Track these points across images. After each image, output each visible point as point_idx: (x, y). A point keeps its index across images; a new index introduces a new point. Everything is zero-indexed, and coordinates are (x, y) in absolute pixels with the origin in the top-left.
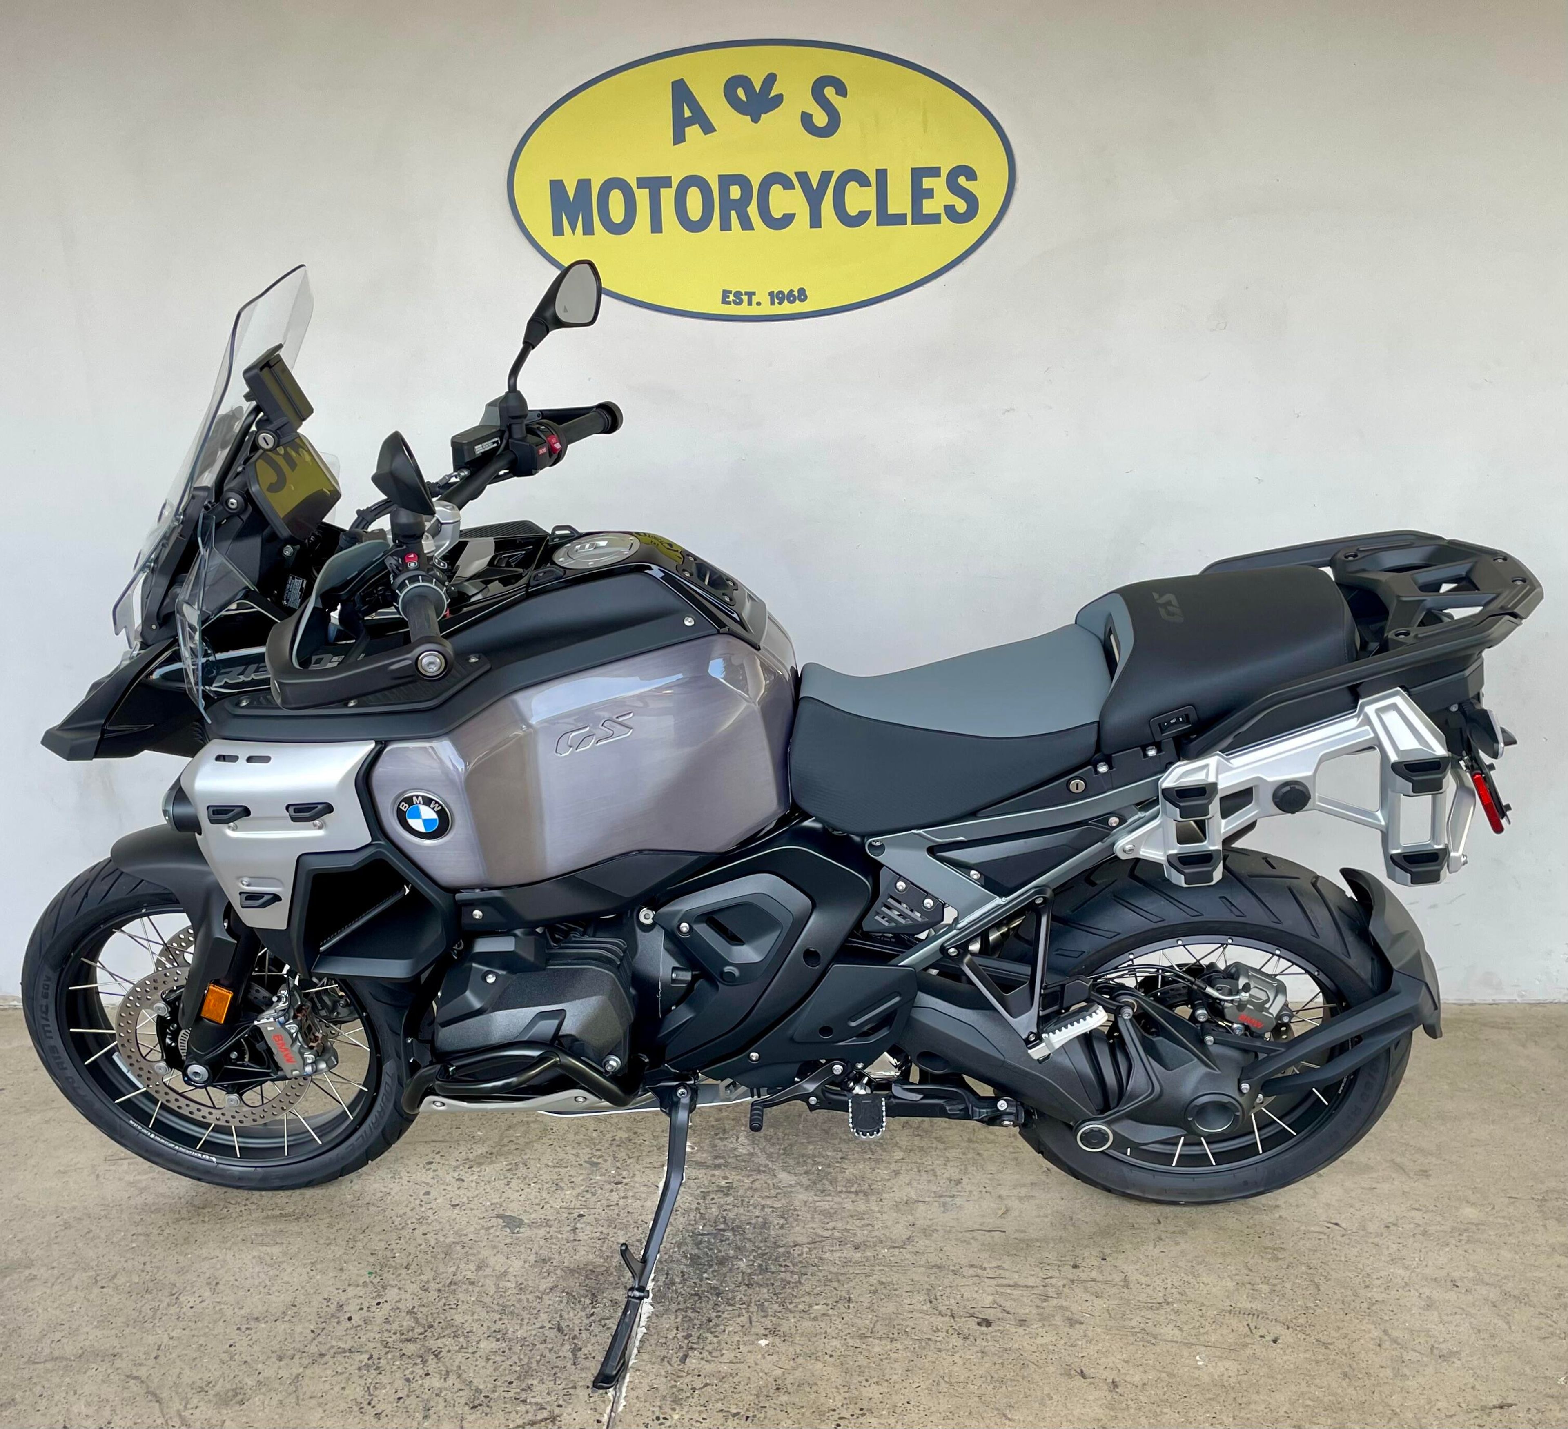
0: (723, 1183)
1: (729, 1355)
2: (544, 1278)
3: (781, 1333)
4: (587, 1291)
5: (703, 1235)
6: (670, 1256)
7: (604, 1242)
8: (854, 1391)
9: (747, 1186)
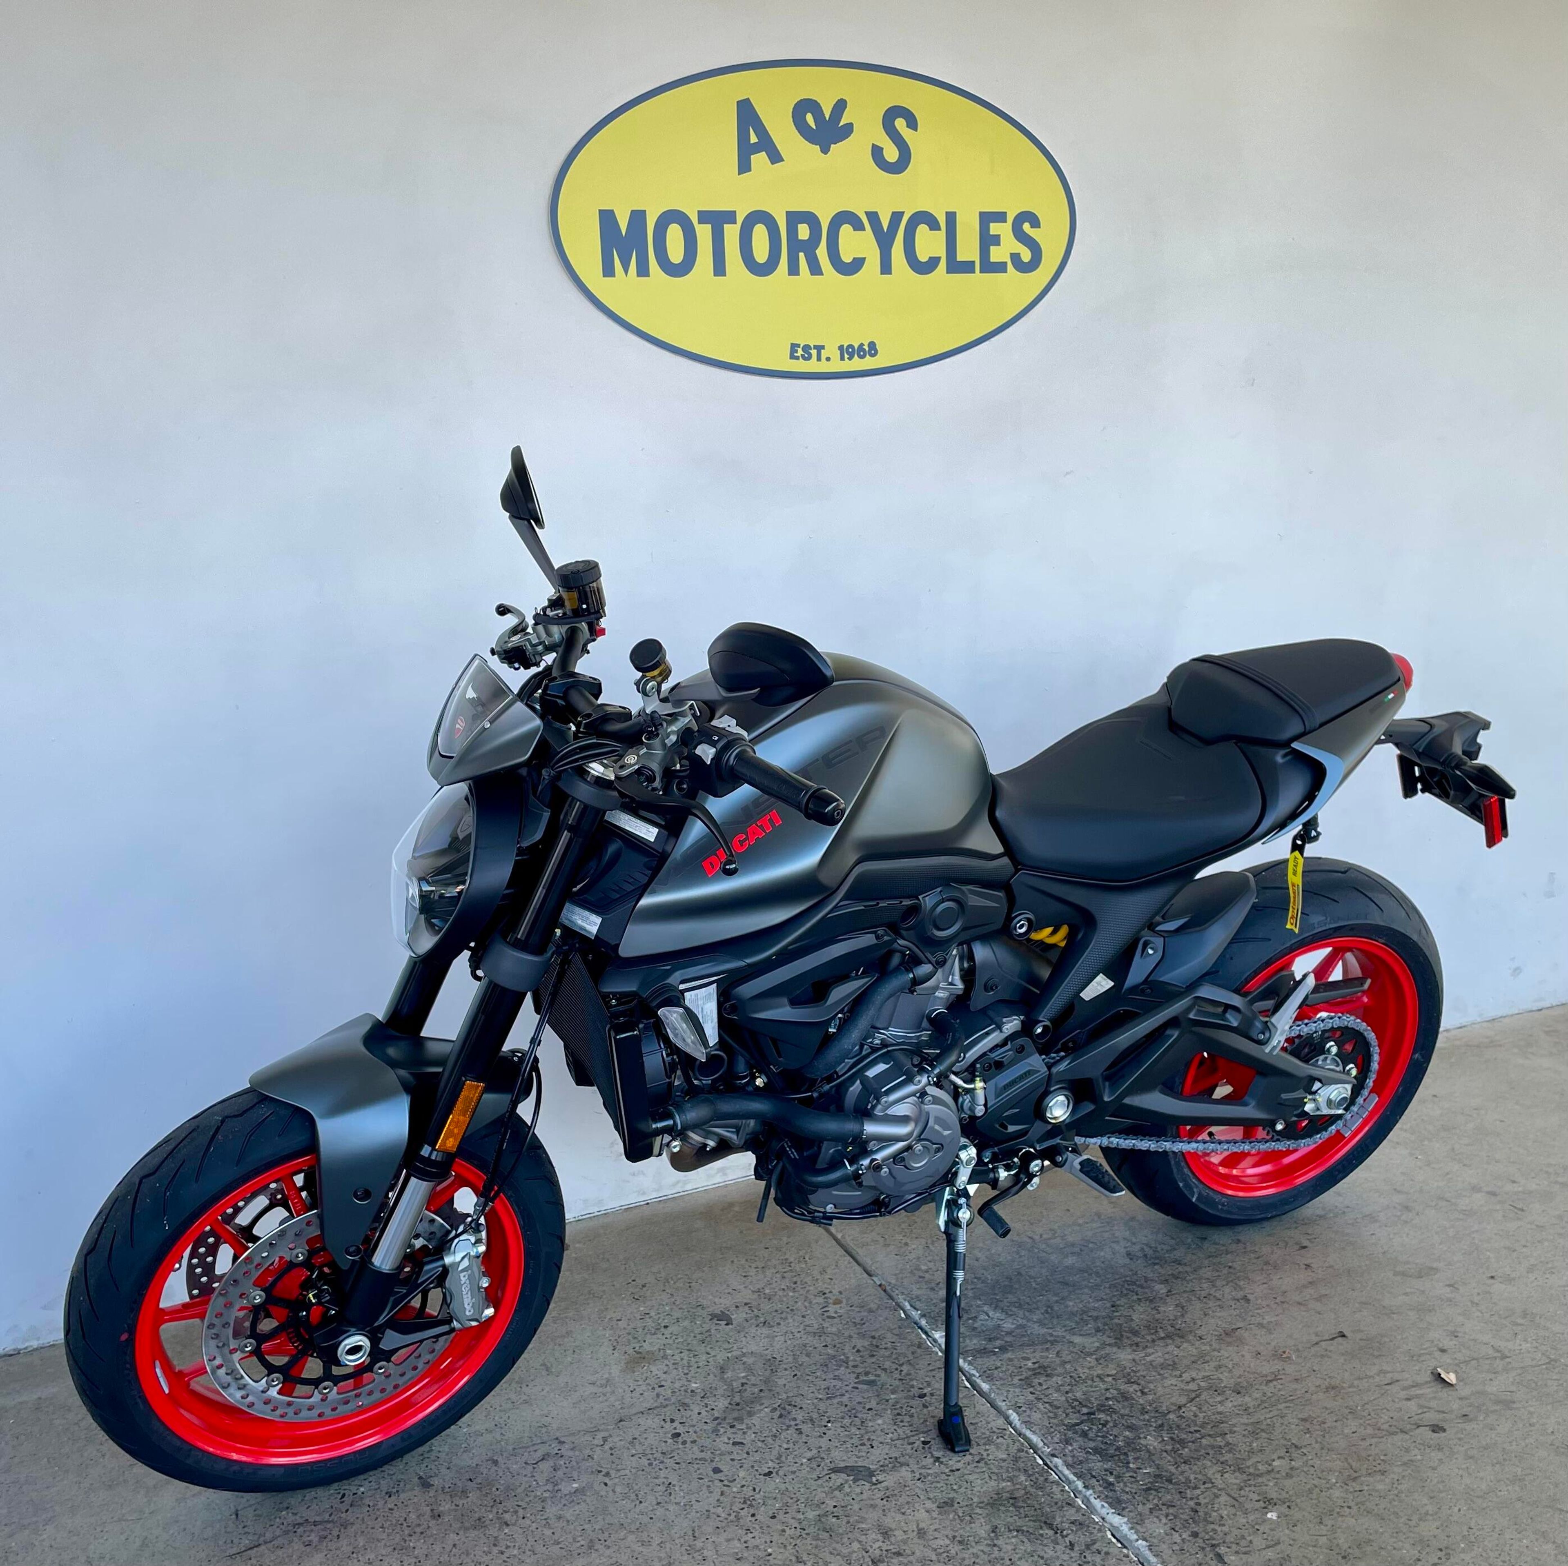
0: (1030, 1364)
1: (1258, 1542)
2: (971, 1523)
3: (1275, 1500)
4: (1034, 1521)
5: (1077, 1424)
6: (1073, 1456)
7: (986, 1463)
8: (1412, 1535)
9: (1058, 1360)
